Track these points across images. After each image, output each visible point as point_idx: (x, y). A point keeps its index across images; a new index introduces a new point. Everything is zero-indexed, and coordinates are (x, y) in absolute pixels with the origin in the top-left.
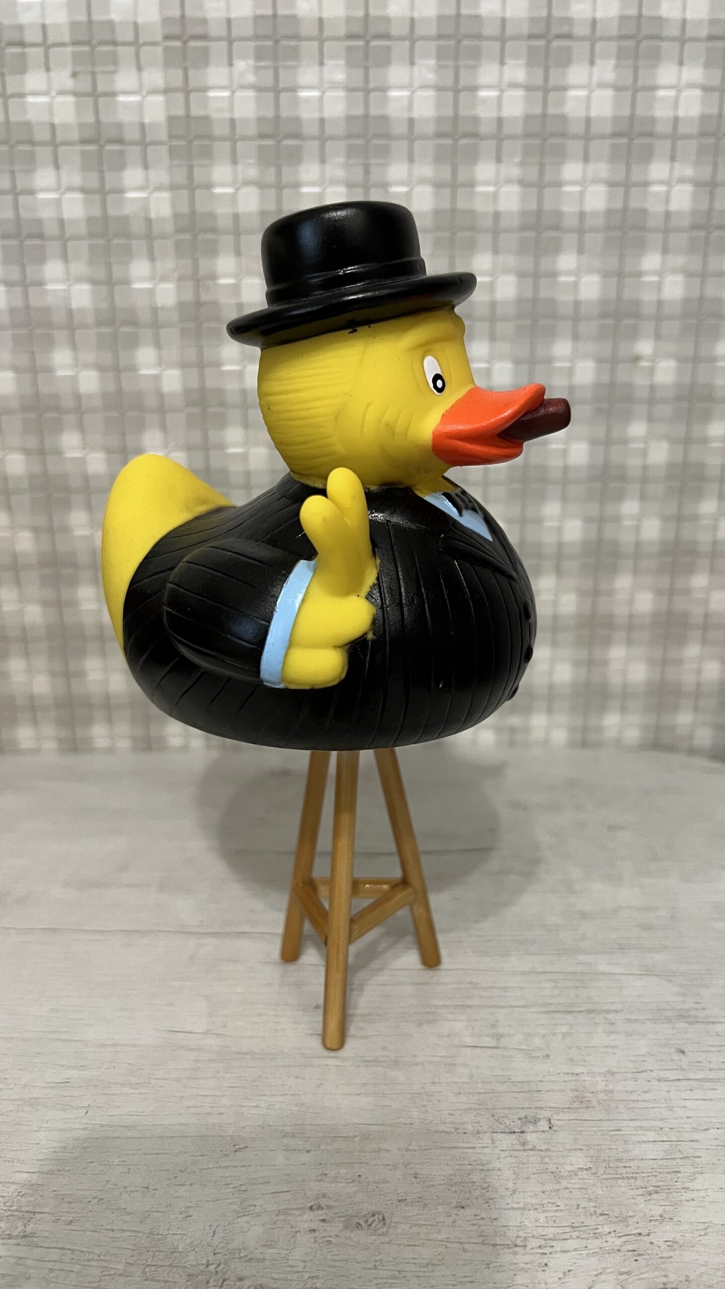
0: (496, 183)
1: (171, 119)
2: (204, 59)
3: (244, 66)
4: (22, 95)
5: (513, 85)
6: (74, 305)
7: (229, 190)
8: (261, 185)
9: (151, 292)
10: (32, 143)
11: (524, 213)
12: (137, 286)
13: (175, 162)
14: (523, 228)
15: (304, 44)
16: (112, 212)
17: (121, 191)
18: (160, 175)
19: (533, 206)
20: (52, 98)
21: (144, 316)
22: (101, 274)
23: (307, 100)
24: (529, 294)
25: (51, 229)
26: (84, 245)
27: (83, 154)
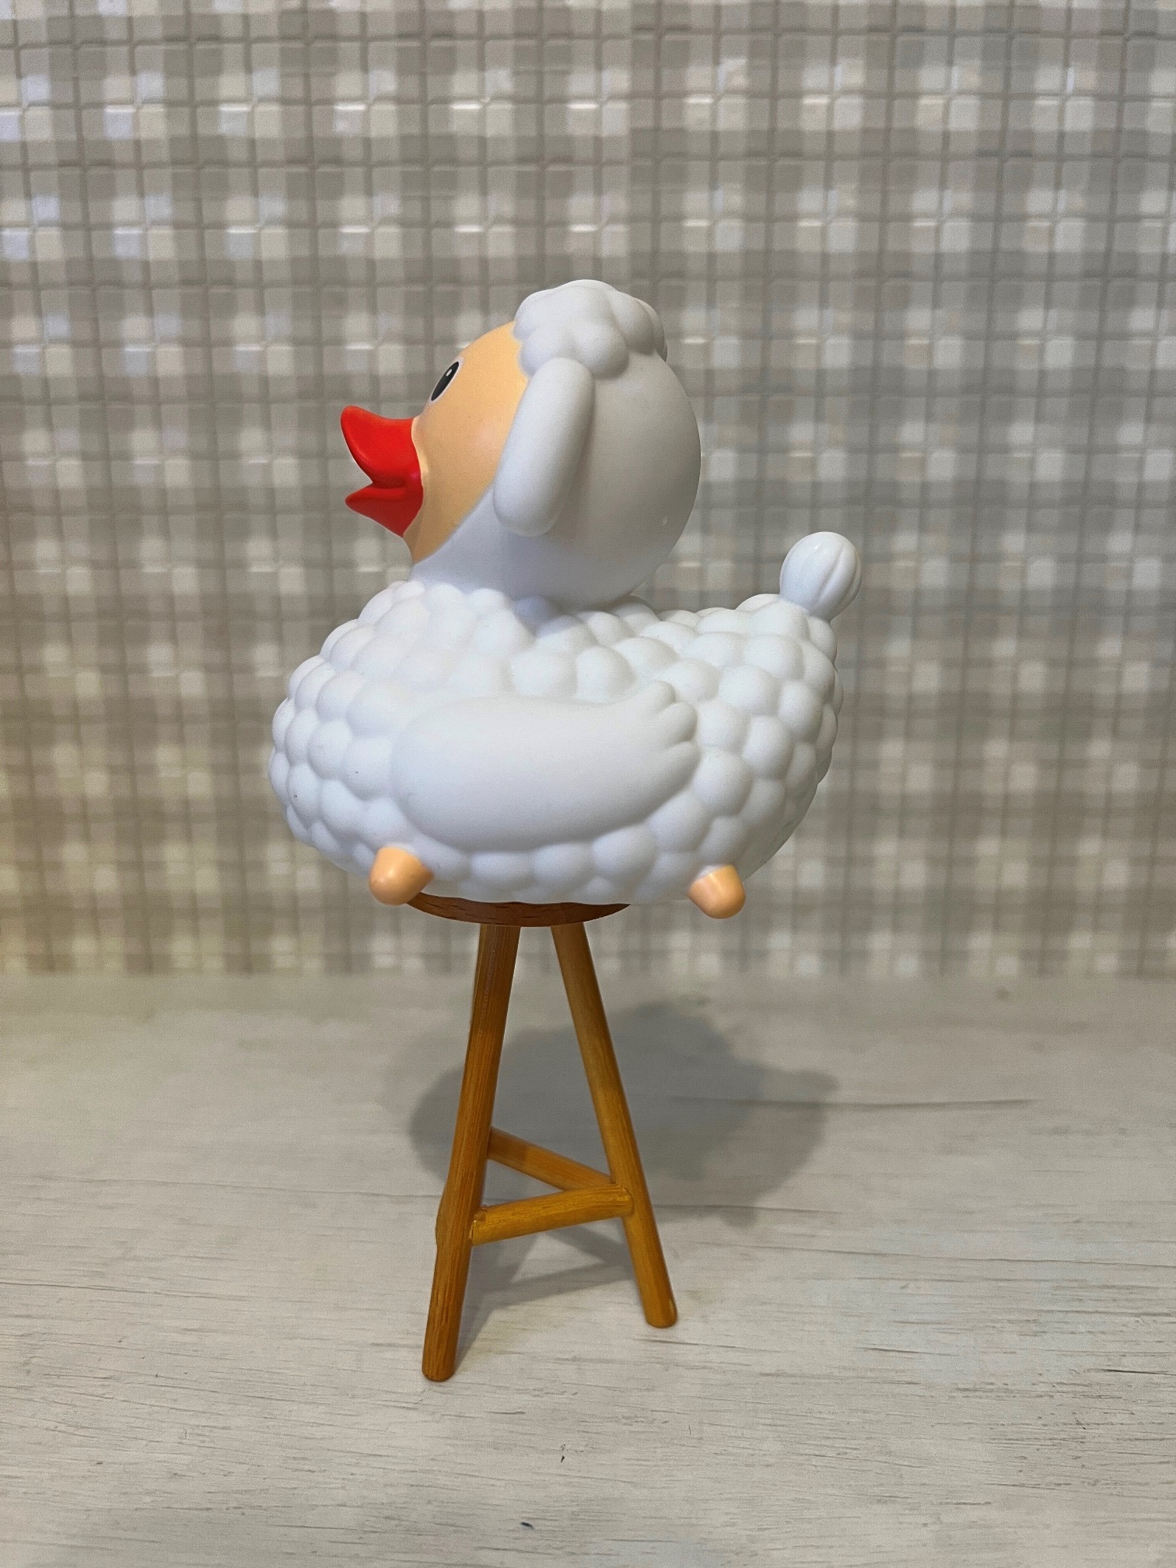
0: (1052, 216)
1: (635, 133)
2: (683, 57)
3: (734, 68)
4: (446, 100)
5: (1079, 93)
7: (703, 223)
10: (453, 161)
11: (1088, 255)
14: (1088, 274)
15: (811, 39)
16: (551, 249)
17: (563, 223)
18: (616, 202)
19: (1101, 246)
20: (485, 105)
23: (813, 109)
24: (1091, 362)
25: (471, 271)
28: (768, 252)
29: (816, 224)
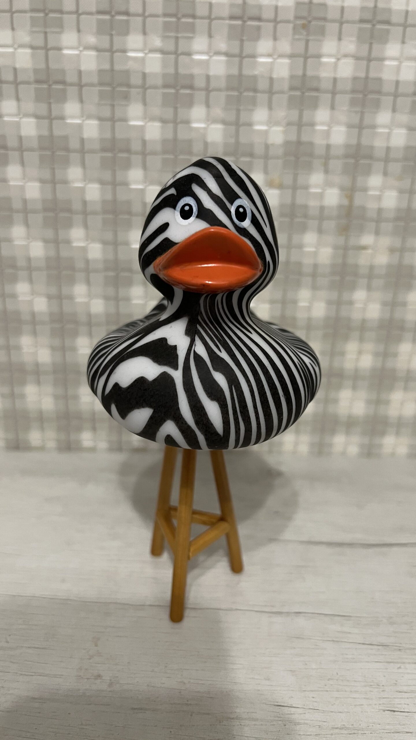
6: (209, 139)
7: (333, 60)
8: (357, 58)
9: (266, 132)
10: (194, 17)
12: (257, 127)
13: (297, 37)
16: (246, 72)
17: (253, 56)
18: (285, 46)
21: (259, 150)
22: (231, 117)
25: (200, 83)
26: (223, 95)
27: (231, 27)
28: (367, 78)
29: (395, 63)
